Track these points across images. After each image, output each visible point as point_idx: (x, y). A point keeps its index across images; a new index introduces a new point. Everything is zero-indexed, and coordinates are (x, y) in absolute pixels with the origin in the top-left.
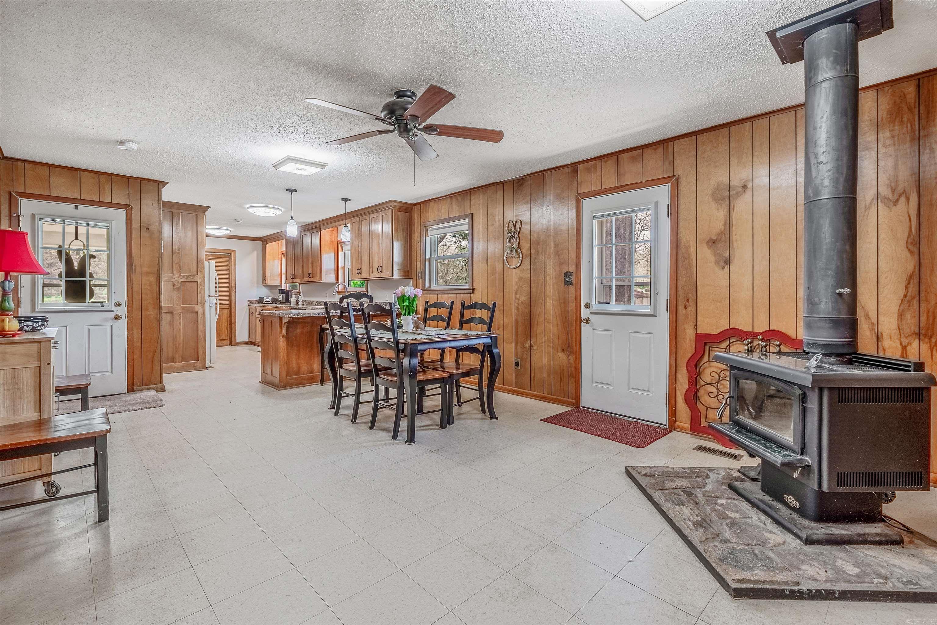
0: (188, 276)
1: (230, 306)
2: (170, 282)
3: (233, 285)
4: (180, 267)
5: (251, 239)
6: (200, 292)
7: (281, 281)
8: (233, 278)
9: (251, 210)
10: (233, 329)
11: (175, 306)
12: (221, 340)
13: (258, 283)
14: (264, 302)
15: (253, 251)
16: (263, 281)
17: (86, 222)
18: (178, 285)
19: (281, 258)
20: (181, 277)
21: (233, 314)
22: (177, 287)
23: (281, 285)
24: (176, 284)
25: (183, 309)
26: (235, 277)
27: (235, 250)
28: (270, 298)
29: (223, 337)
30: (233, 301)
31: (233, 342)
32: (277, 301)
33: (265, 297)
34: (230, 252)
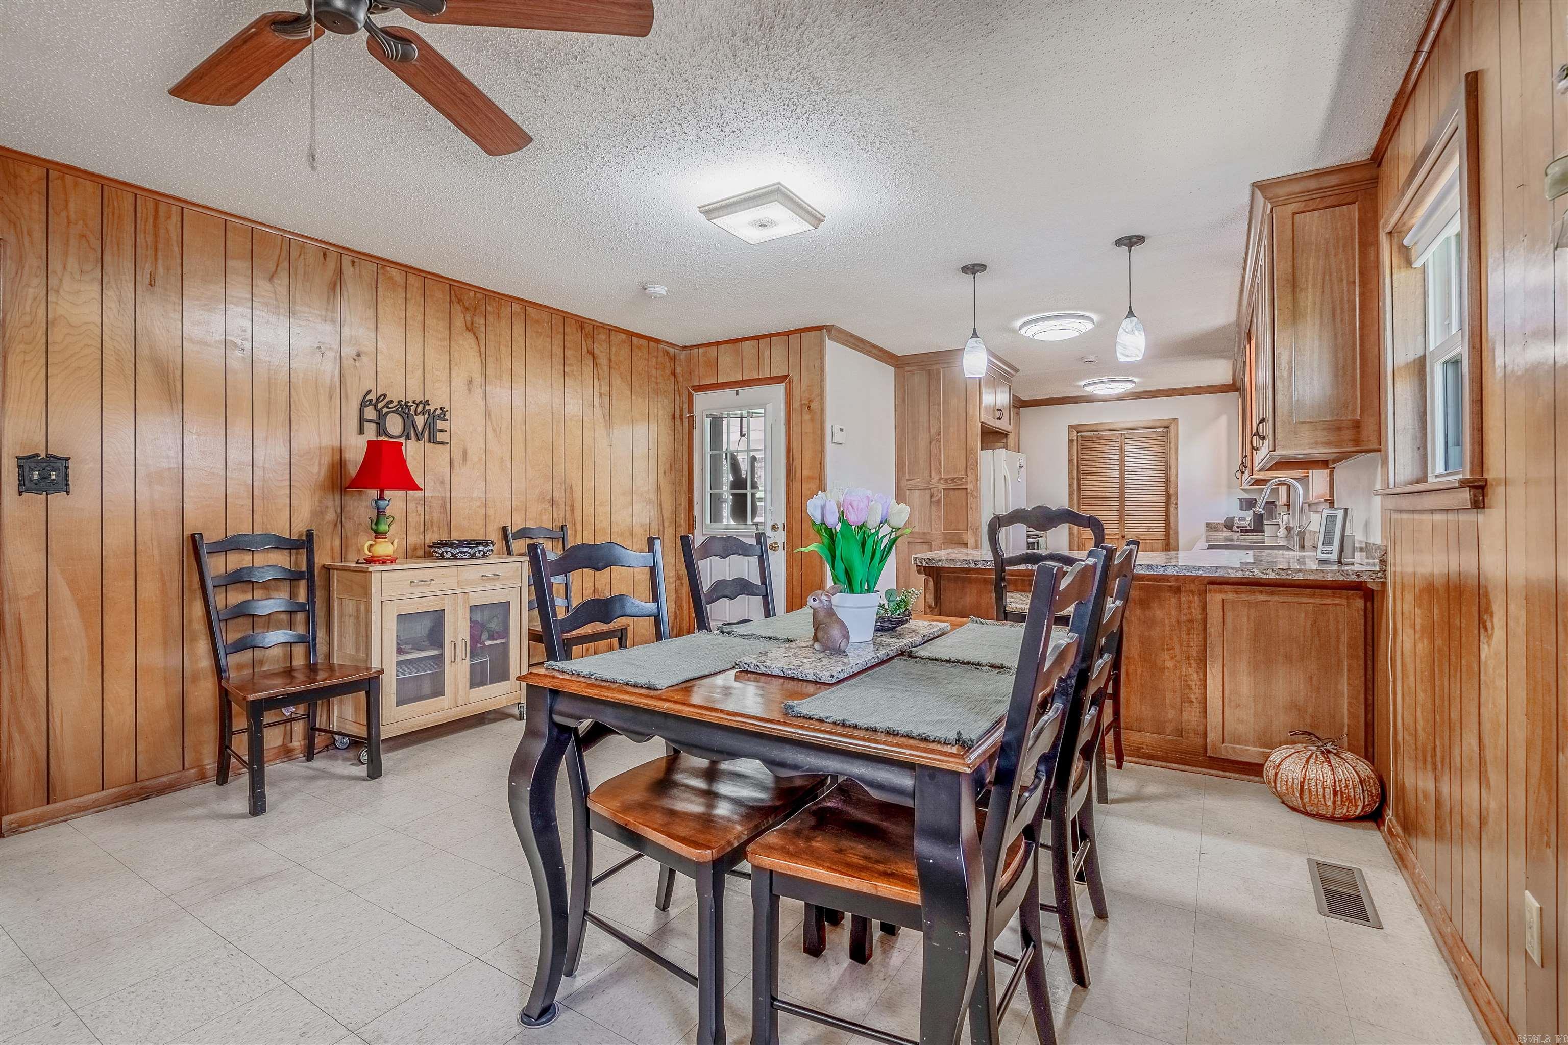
0: (953, 479)
1: (1167, 535)
2: (927, 491)
3: (1172, 492)
4: (940, 463)
5: (1209, 390)
6: (971, 508)
8: (1173, 478)
9: (1028, 332)
11: (934, 532)
14: (1234, 528)
15: (1218, 416)
17: (739, 412)
18: (937, 496)
20: (942, 482)
22: (937, 498)
24: (935, 493)
25: (945, 538)
26: (1177, 475)
27: (1177, 419)
30: (1173, 525)
33: (1237, 517)
34: (1166, 424)
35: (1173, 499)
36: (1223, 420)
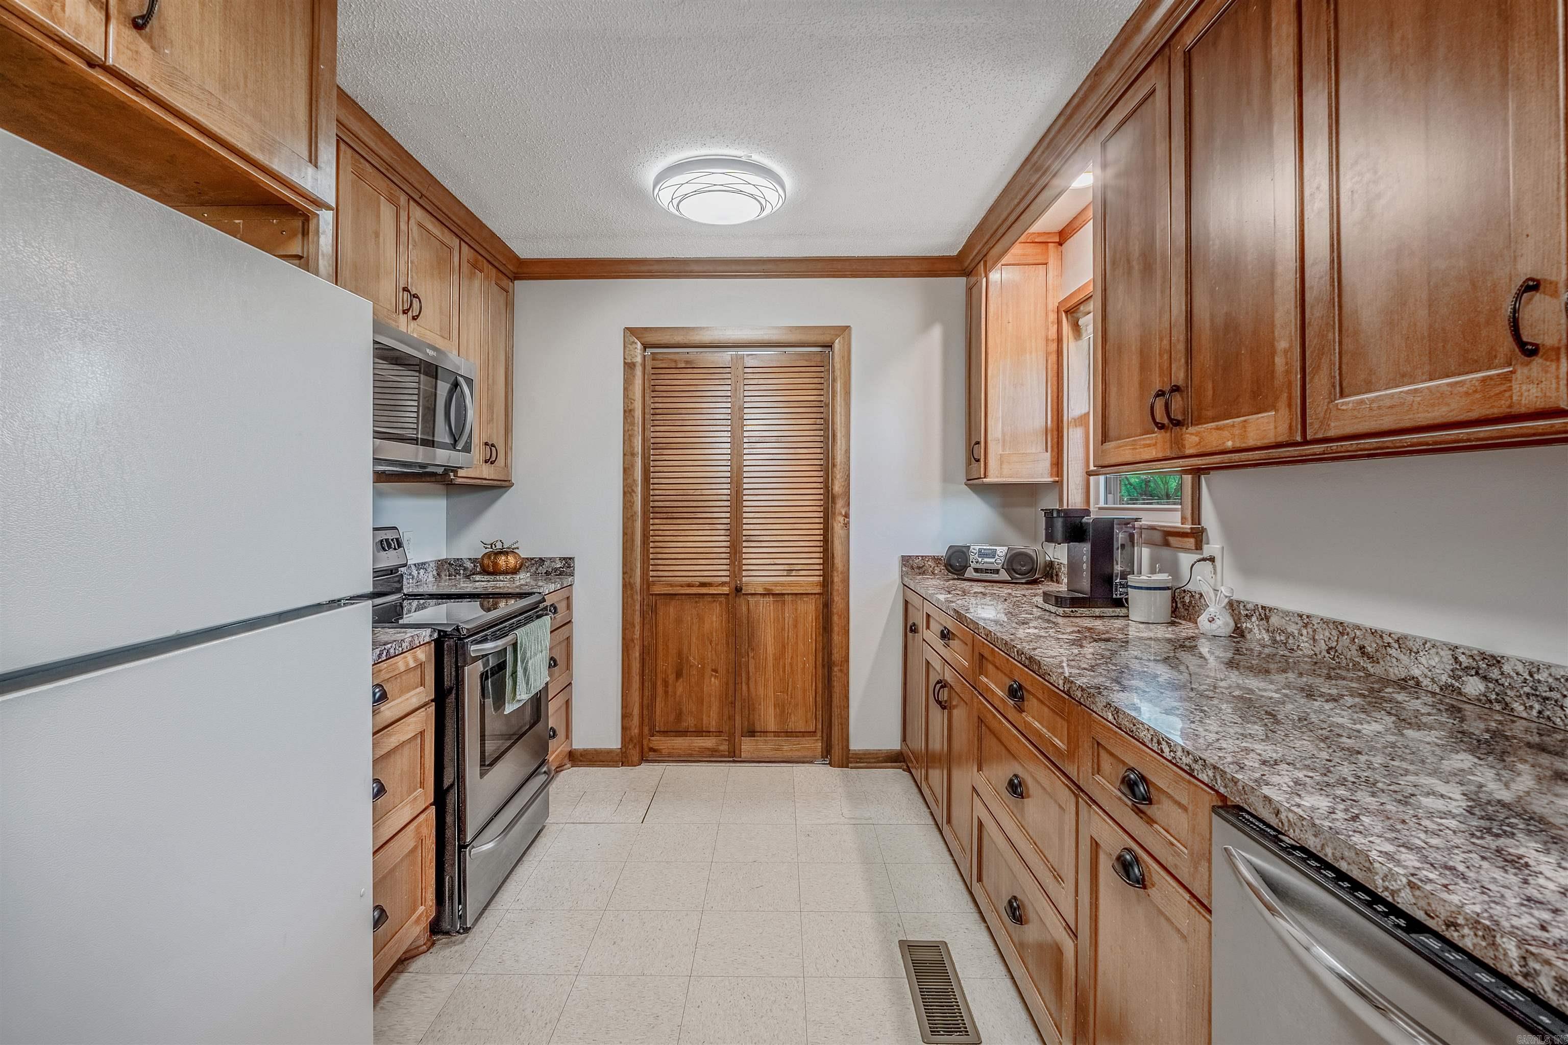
1: (826, 582)
3: (837, 488)
5: (914, 268)
7: (1058, 465)
8: (839, 458)
10: (837, 685)
12: (789, 734)
13: (947, 478)
14: (970, 573)
15: (926, 326)
16: (969, 464)
19: (1059, 340)
21: (835, 618)
23: (1058, 484)
26: (848, 451)
27: (847, 328)
28: (1001, 551)
29: (798, 722)
30: (838, 562)
31: (836, 751)
32: (1033, 570)
33: (975, 548)
34: (826, 339)
35: (840, 503)
36: (936, 333)
